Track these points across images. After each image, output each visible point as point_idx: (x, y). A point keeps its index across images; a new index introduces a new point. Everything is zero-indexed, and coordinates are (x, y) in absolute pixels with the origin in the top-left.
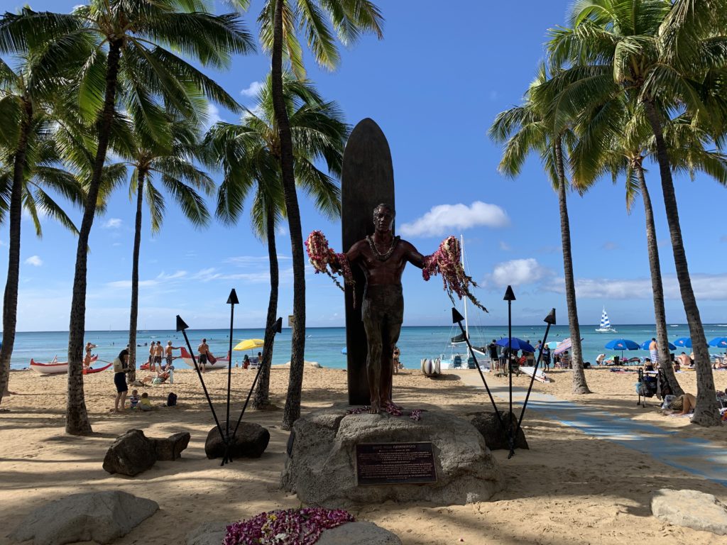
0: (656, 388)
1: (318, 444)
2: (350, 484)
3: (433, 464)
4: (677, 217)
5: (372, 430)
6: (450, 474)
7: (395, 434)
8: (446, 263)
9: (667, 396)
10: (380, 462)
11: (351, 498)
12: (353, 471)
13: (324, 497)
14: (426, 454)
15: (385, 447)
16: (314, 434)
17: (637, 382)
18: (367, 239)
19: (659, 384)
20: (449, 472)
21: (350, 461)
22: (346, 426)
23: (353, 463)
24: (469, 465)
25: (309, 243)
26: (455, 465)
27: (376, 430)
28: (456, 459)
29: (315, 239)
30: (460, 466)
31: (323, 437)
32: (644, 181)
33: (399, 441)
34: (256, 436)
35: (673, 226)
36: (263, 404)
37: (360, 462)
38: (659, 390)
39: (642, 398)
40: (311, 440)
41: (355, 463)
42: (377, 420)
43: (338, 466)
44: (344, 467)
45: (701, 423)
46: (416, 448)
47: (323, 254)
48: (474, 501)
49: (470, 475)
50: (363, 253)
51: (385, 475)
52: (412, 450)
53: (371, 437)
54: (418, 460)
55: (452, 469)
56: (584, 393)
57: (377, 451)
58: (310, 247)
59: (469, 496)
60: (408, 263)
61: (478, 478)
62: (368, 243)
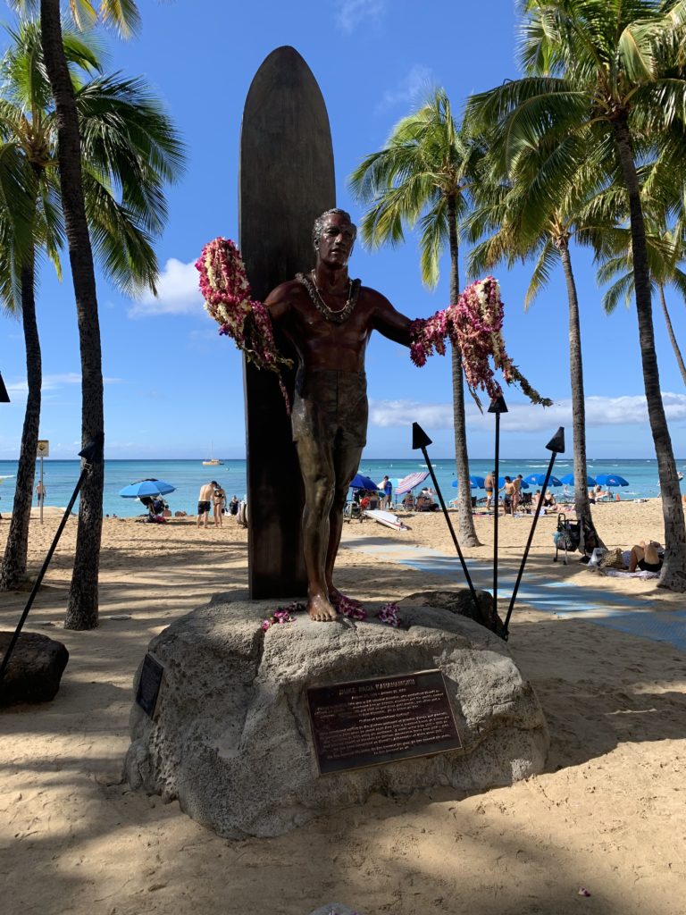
0: (579, 540)
1: (220, 693)
2: (303, 774)
3: (450, 714)
4: (651, 310)
5: (333, 656)
6: (481, 729)
7: (375, 662)
8: (475, 329)
9: (595, 549)
10: (356, 721)
11: (308, 805)
12: (305, 744)
13: (252, 810)
14: (436, 695)
15: (360, 689)
16: (210, 670)
17: (556, 532)
18: (299, 277)
19: (582, 533)
20: (478, 725)
21: (297, 724)
22: (279, 651)
23: (303, 729)
24: (510, 709)
25: (207, 265)
26: (487, 710)
27: (342, 657)
28: (487, 698)
29: (224, 255)
30: (497, 710)
31: (230, 677)
32: (570, 267)
33: (383, 673)
34: (44, 659)
35: (645, 321)
36: (17, 582)
37: (317, 724)
38: (582, 543)
39: (561, 552)
40: (205, 685)
41: (307, 727)
42: (336, 635)
43: (274, 740)
44: (287, 740)
45: (672, 588)
46: (418, 685)
47: (241, 291)
48: (526, 776)
49: (512, 726)
50: (296, 306)
51: (370, 747)
52: (411, 689)
53: (333, 670)
54: (423, 708)
55: (483, 718)
56: (474, 546)
57: (346, 699)
58: (209, 273)
59: (517, 767)
60: (375, 333)
61: (524, 730)
62: (303, 287)
